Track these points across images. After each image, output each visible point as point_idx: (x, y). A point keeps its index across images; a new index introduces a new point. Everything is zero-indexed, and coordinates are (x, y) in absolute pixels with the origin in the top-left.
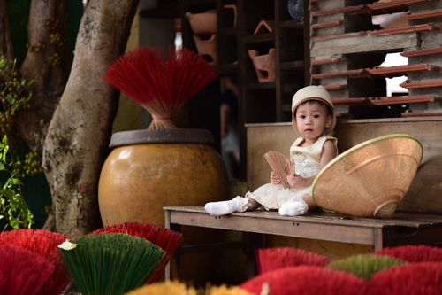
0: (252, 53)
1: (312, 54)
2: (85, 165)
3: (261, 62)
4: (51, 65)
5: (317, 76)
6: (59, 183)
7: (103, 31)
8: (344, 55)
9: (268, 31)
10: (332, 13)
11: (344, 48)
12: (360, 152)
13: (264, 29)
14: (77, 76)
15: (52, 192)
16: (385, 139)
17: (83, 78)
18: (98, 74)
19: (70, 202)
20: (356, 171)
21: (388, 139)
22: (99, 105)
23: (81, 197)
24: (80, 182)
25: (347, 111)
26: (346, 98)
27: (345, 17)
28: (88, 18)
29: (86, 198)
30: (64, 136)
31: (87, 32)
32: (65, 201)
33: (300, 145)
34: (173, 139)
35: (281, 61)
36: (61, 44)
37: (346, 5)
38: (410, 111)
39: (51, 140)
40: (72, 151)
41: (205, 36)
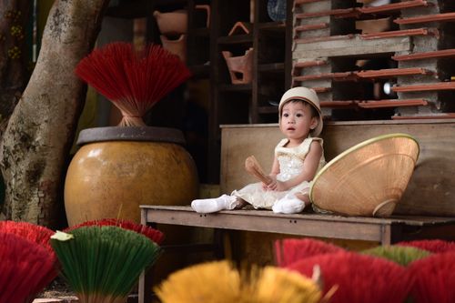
0: (226, 54)
1: (295, 56)
2: (48, 163)
3: (235, 63)
4: (10, 58)
5: (299, 78)
6: (17, 181)
7: (75, 24)
8: (329, 58)
9: (245, 33)
10: (318, 15)
11: (330, 50)
12: (365, 150)
13: (239, 30)
14: (44, 69)
15: (9, 190)
16: (388, 138)
17: (50, 72)
18: (67, 68)
19: (29, 200)
20: (359, 168)
21: (391, 138)
22: (66, 100)
23: (43, 195)
24: (42, 180)
25: (330, 114)
26: (330, 100)
27: (331, 19)
28: (58, 10)
29: (47, 197)
30: (26, 132)
31: (57, 24)
32: (23, 199)
33: (285, 146)
34: (148, 137)
35: (259, 63)
36: (22, 37)
37: (333, 8)
38: (399, 115)
39: (11, 136)
40: (34, 147)
41: (173, 36)
